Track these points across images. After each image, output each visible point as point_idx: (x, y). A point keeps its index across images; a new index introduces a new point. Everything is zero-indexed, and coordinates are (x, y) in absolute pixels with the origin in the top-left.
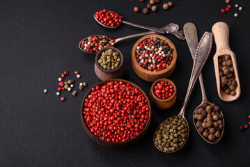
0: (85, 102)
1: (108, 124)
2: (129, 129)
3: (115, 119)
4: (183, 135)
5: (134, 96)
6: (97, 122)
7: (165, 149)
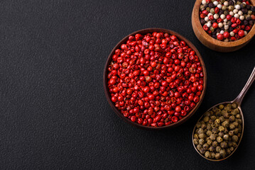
0: (114, 53)
1: (138, 96)
2: (166, 111)
3: (151, 92)
4: (235, 137)
5: (186, 63)
6: (123, 88)
7: (207, 154)
